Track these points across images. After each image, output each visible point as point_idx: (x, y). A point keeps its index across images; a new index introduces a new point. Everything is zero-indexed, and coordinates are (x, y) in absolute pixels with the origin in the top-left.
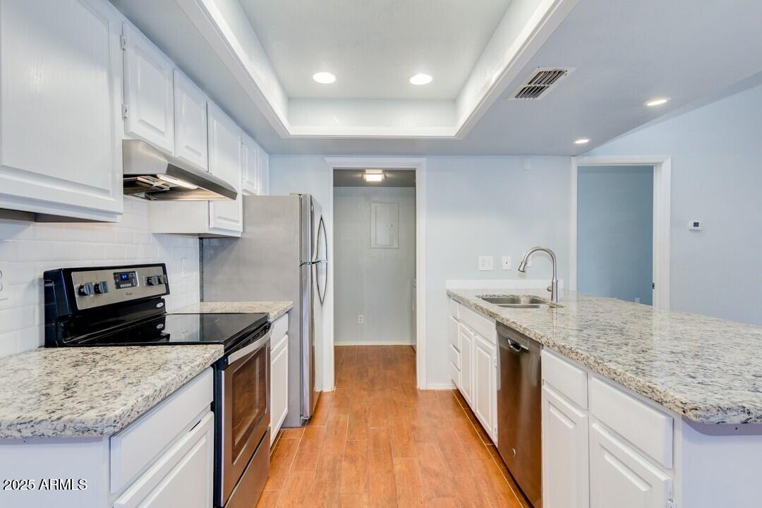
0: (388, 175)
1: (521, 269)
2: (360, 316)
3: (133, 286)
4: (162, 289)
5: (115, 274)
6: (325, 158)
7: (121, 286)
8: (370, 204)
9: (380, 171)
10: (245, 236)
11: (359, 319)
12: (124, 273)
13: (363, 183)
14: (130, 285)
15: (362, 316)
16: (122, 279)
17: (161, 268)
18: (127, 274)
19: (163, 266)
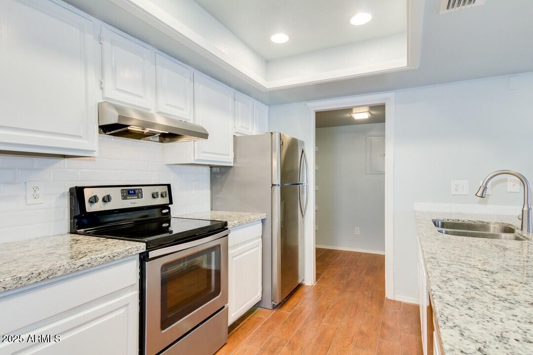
0: (373, 112)
1: (479, 194)
2: (356, 228)
3: (138, 198)
4: (166, 201)
5: (122, 190)
6: (307, 104)
7: (128, 198)
8: (366, 138)
9: (366, 109)
10: (236, 165)
11: (356, 231)
12: (131, 190)
13: (351, 122)
14: (136, 197)
15: (358, 228)
16: (129, 193)
17: (167, 187)
18: (134, 190)
19: (169, 186)
